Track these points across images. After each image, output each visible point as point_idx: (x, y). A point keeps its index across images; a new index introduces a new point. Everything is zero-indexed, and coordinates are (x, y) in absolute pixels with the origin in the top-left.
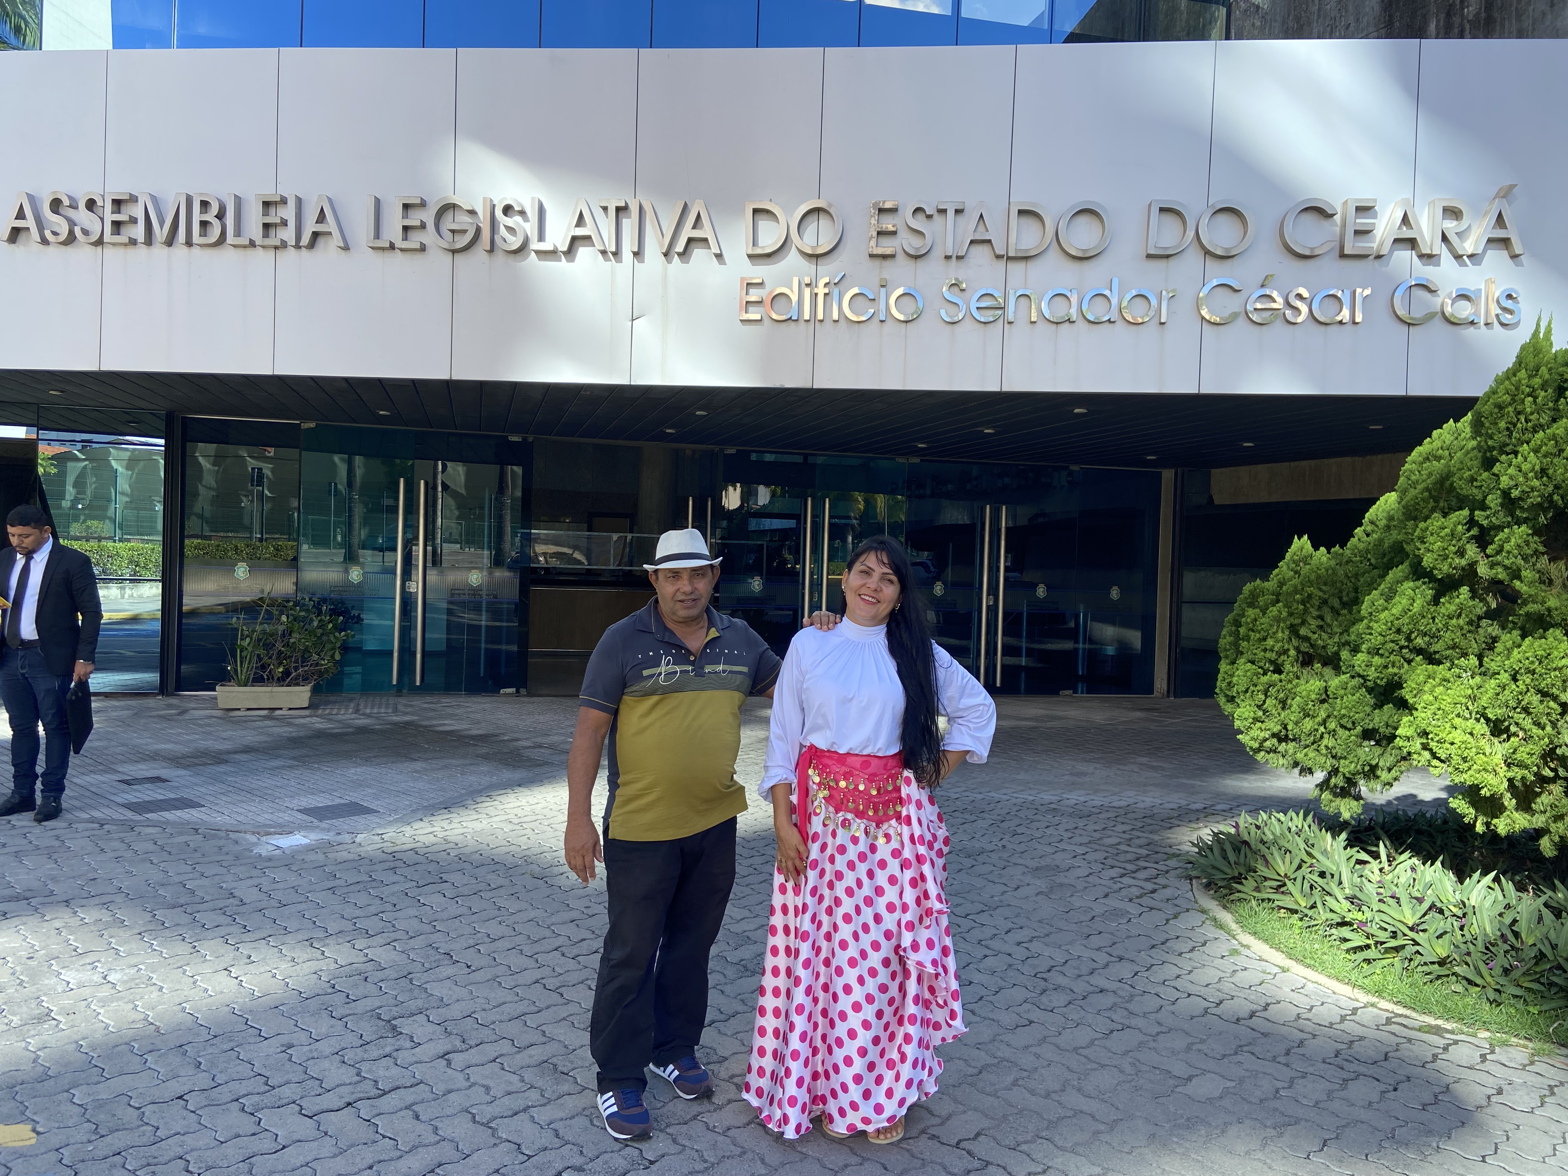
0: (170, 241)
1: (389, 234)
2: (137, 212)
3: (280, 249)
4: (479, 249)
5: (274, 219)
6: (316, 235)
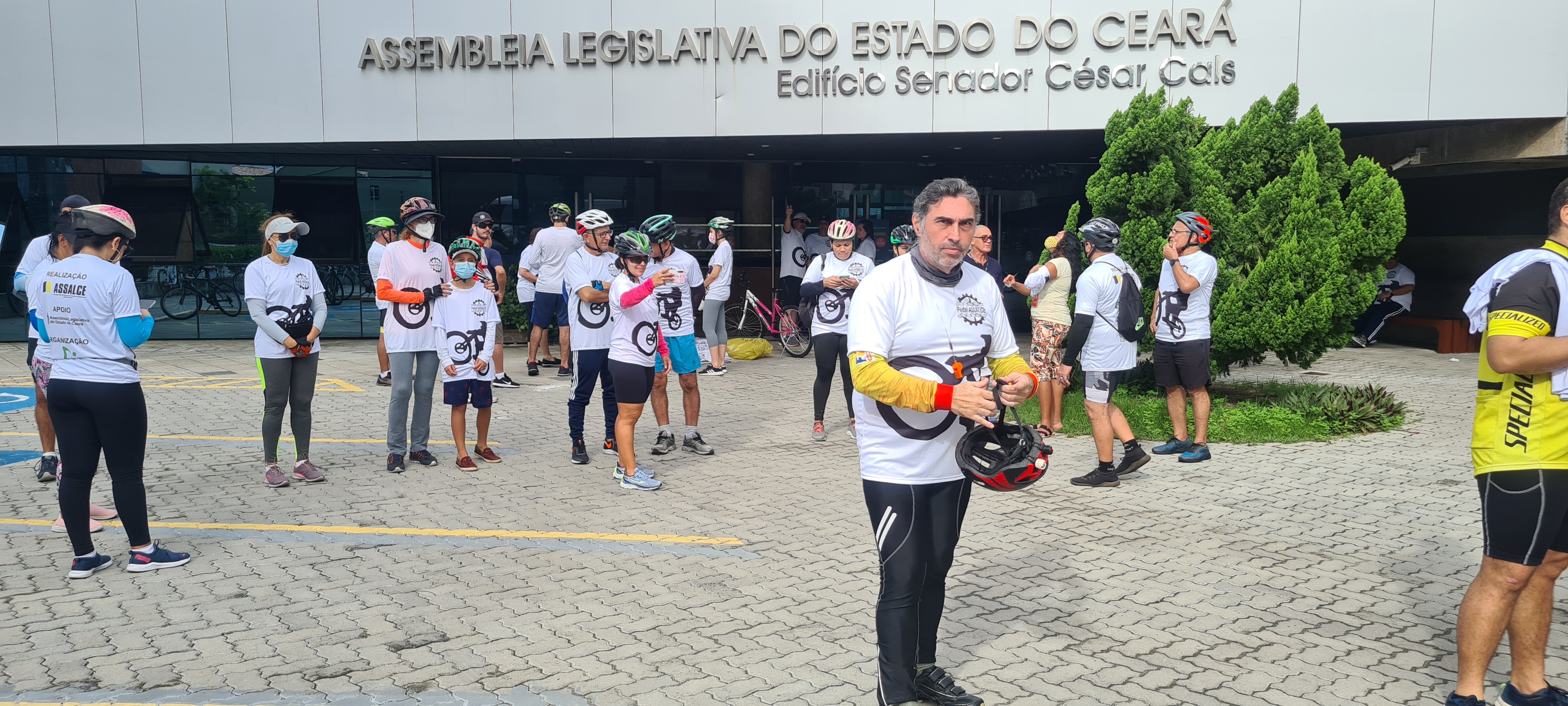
0: (452, 66)
1: (576, 54)
2: (434, 48)
3: (514, 66)
4: (627, 61)
5: (511, 48)
6: (535, 57)
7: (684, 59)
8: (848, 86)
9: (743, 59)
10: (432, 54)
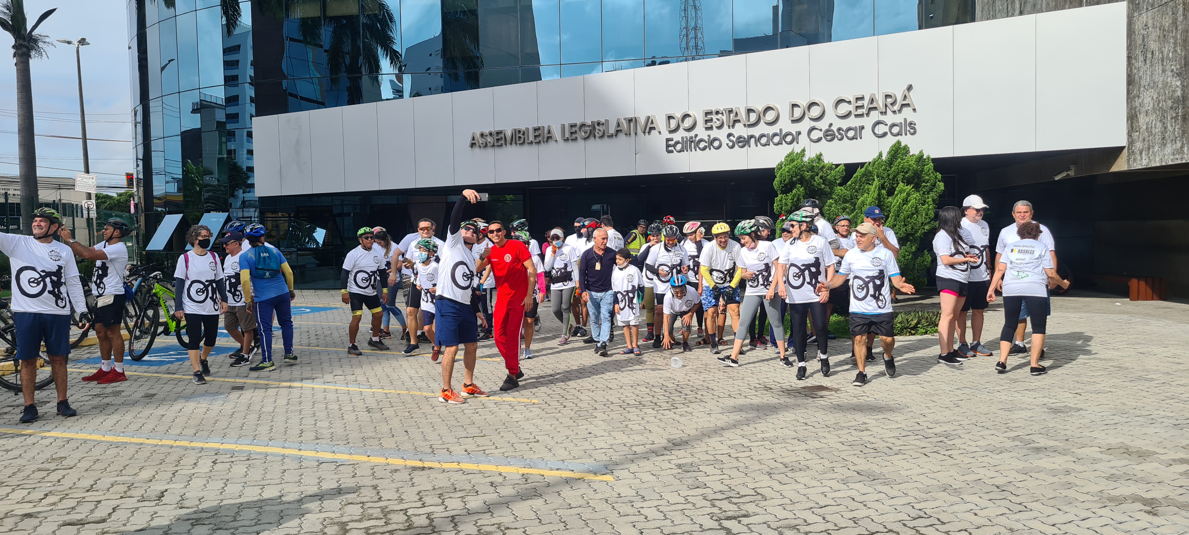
0: (511, 144)
1: (567, 135)
2: (502, 136)
3: (539, 142)
4: (592, 138)
5: (537, 134)
6: (548, 138)
7: (619, 134)
8: (702, 145)
9: (649, 133)
10: (501, 138)
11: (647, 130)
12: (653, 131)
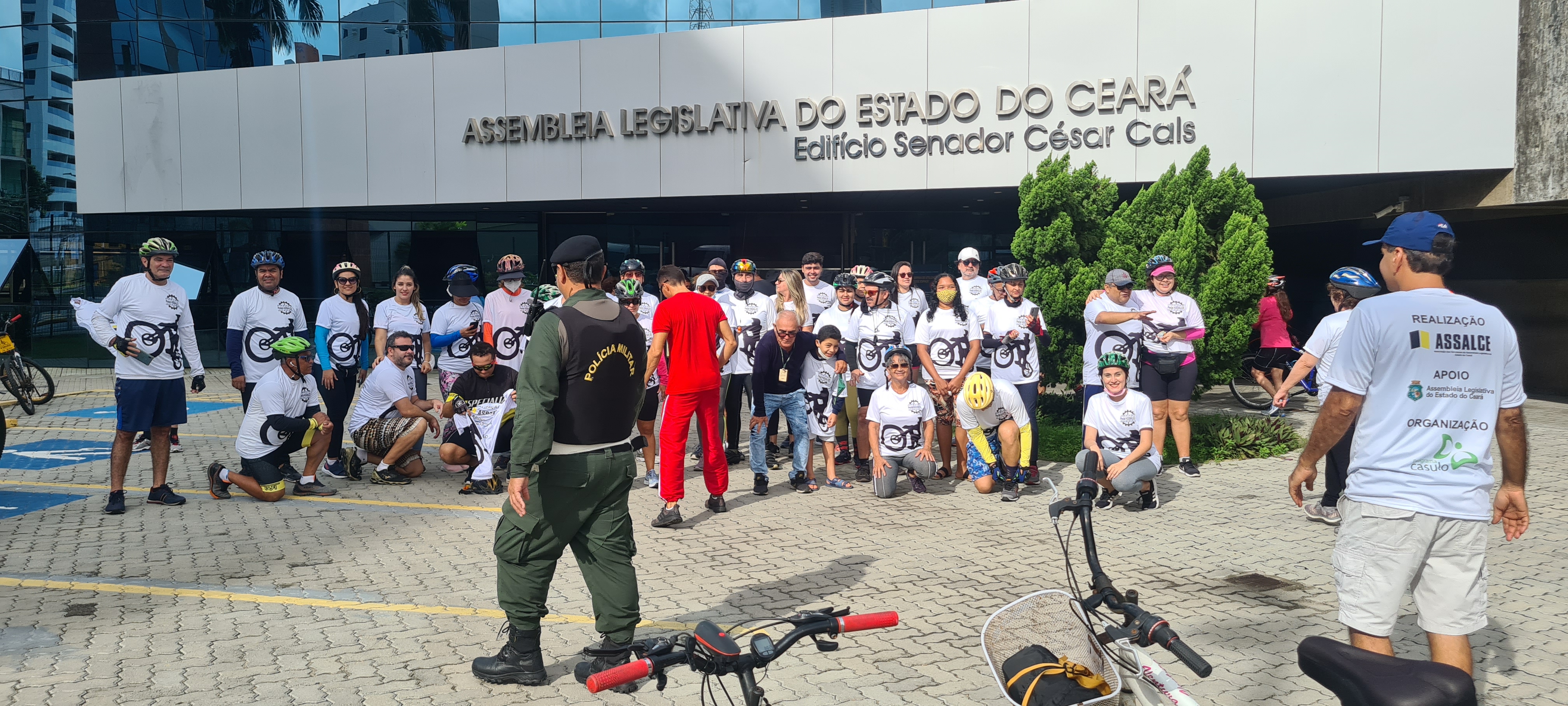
0: (535, 139)
1: (630, 127)
2: (520, 125)
3: (582, 138)
4: (672, 133)
5: (580, 123)
6: (598, 131)
7: (718, 129)
8: (854, 149)
9: (766, 128)
10: (518, 130)
11: (765, 124)
12: (773, 126)
